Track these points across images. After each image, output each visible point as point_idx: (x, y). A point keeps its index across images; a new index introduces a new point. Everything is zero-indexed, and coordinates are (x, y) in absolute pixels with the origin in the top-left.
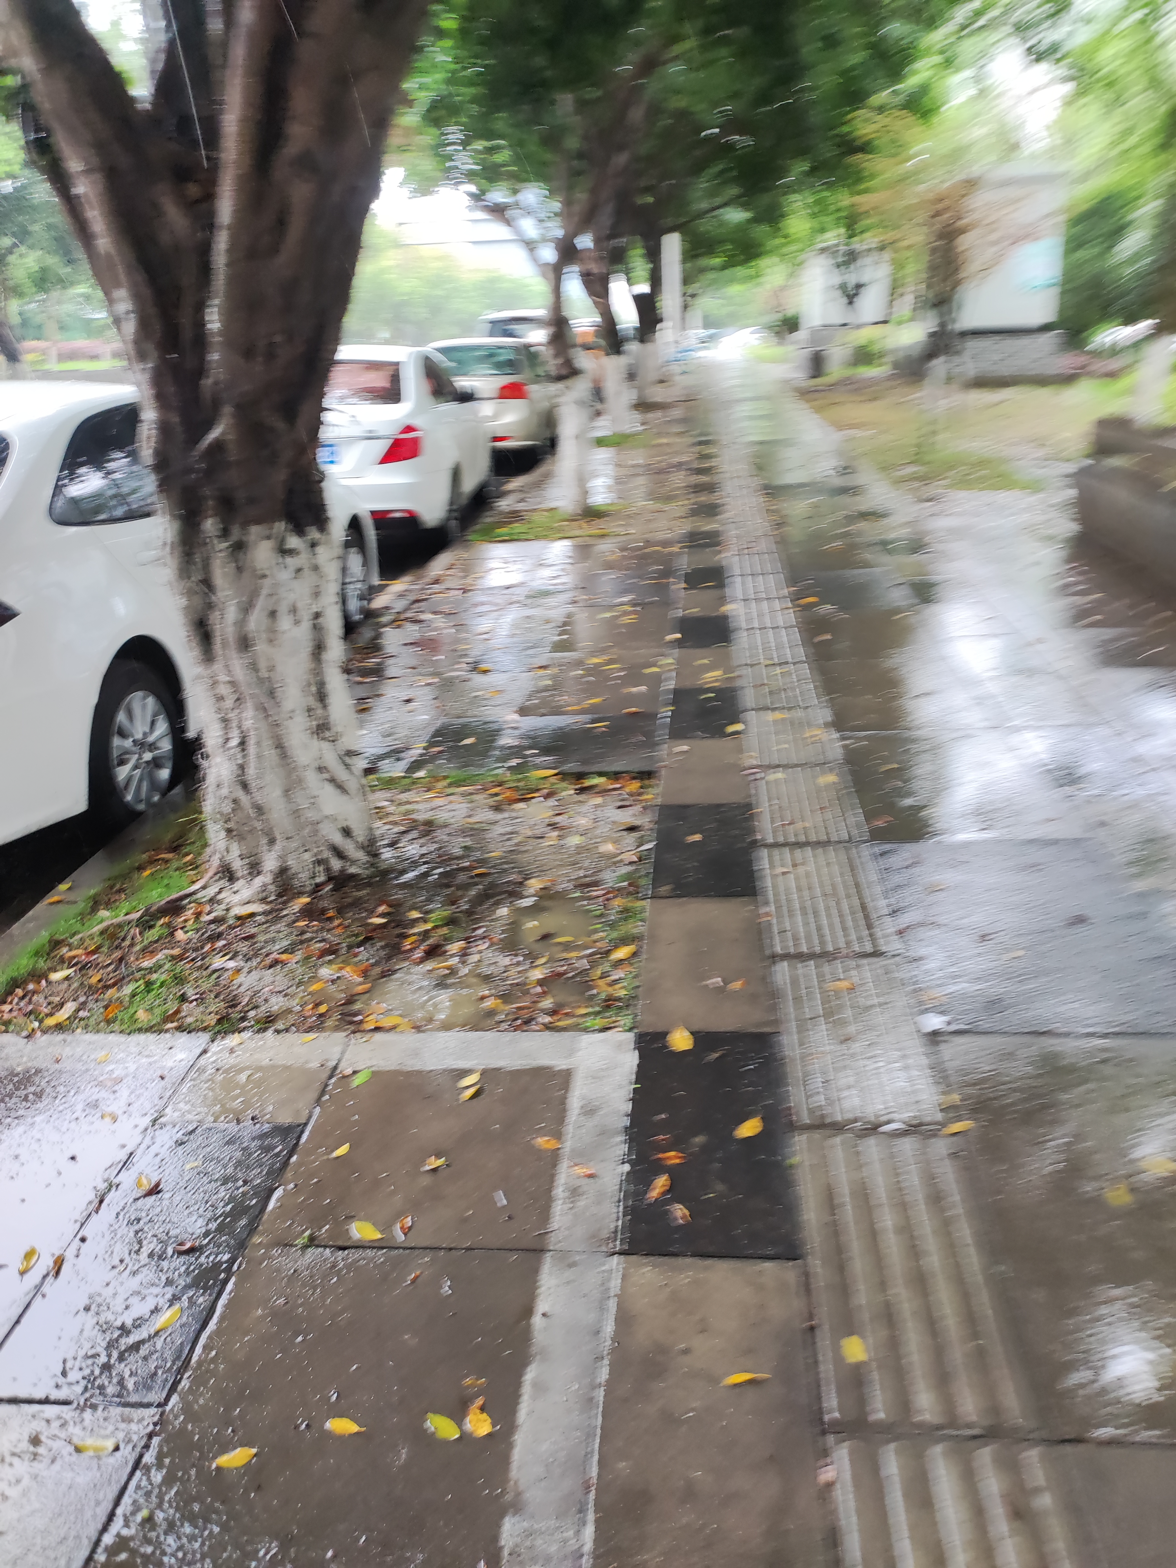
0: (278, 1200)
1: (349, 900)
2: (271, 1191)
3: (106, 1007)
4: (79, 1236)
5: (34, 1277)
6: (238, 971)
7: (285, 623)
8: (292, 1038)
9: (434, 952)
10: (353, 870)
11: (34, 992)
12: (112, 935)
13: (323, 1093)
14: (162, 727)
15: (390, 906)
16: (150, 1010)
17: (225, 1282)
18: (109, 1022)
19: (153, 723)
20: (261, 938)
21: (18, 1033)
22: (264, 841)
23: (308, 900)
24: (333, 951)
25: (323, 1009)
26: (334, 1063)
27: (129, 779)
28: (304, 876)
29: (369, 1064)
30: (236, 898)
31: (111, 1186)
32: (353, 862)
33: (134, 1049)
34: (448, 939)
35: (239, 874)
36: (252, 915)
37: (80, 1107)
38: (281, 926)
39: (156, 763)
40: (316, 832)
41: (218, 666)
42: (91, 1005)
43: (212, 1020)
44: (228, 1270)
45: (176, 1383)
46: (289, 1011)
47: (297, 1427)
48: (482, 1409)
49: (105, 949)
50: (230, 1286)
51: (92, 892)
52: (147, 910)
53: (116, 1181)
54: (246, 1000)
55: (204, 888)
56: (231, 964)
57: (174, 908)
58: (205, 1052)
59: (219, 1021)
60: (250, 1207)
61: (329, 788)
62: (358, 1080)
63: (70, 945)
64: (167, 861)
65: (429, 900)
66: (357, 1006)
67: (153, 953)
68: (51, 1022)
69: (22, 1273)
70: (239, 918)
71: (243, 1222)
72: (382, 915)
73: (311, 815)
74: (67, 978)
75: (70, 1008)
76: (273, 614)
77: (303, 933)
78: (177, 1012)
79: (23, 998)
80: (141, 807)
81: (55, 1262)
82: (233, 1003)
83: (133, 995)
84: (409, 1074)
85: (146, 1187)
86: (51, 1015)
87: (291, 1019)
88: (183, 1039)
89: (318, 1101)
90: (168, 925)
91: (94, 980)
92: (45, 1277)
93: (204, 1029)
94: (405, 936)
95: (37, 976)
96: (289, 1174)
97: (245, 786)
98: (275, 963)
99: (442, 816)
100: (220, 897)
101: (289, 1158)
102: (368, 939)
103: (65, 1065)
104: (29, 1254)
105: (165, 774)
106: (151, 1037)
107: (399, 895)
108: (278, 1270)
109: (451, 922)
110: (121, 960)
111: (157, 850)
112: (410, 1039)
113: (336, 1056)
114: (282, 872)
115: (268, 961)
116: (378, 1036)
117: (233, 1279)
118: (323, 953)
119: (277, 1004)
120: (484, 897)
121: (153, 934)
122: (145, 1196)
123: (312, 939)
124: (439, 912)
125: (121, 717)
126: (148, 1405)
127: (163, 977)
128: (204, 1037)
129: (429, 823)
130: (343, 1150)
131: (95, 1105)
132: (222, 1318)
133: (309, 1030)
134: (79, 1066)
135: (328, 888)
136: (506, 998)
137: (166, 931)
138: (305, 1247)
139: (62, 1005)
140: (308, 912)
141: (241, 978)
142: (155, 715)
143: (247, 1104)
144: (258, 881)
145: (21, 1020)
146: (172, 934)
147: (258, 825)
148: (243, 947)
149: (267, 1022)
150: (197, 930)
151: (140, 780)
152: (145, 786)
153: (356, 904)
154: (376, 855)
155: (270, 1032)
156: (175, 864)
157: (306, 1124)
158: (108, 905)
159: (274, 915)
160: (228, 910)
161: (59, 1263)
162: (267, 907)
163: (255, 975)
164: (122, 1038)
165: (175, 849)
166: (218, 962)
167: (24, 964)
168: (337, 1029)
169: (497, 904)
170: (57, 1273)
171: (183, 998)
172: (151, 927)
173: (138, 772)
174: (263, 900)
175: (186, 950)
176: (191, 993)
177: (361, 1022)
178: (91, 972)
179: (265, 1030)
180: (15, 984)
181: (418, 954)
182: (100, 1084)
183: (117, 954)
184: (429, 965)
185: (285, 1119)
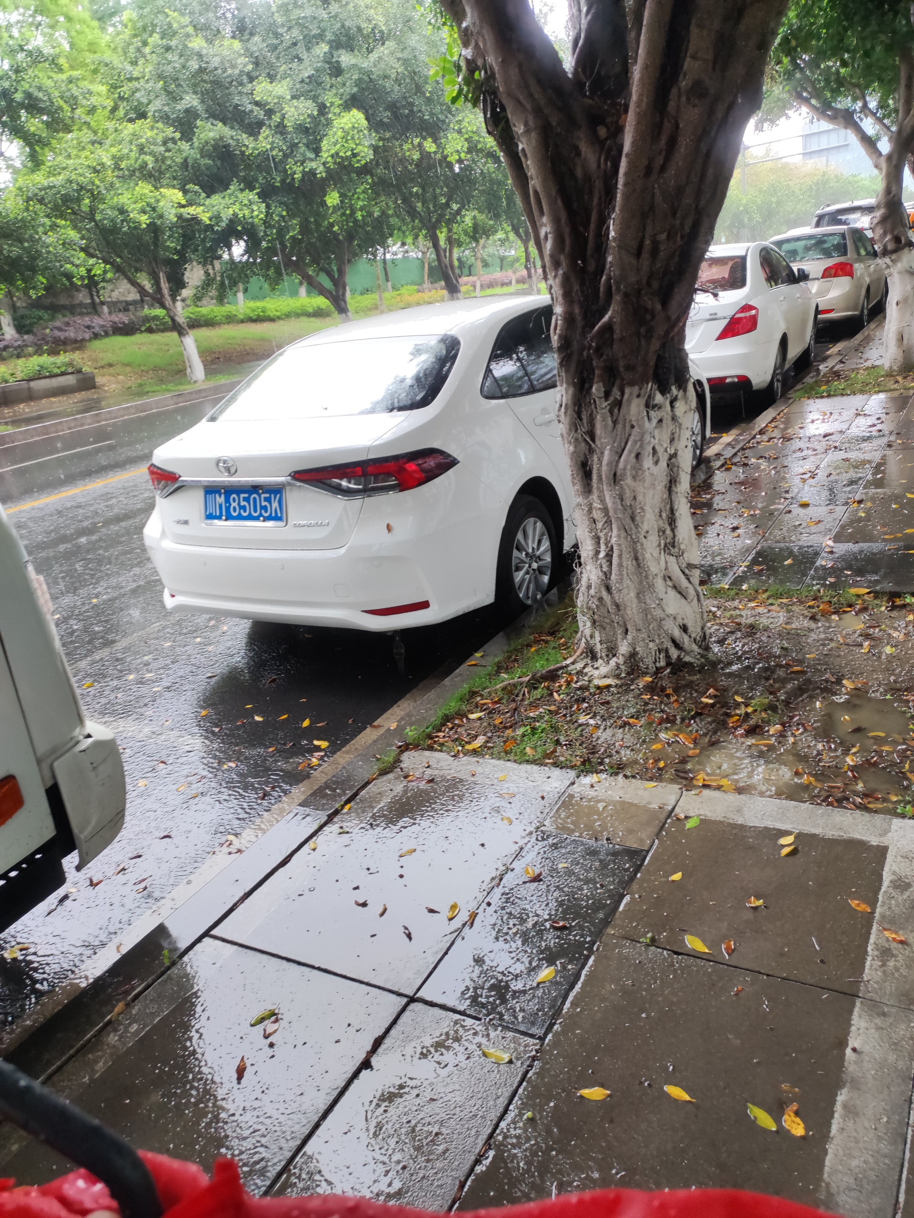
0: (626, 905)
1: (683, 682)
2: (622, 896)
3: (505, 742)
4: (486, 901)
5: (457, 923)
6: (597, 727)
7: (648, 462)
8: (636, 783)
9: (753, 731)
10: (687, 659)
11: (459, 726)
12: (510, 691)
13: (662, 828)
14: (546, 544)
15: (716, 690)
16: (534, 748)
17: (588, 958)
18: (506, 753)
19: (540, 542)
20: (615, 705)
21: (448, 753)
22: (620, 631)
23: (650, 679)
24: (670, 720)
25: (662, 764)
26: (670, 808)
27: (523, 580)
28: (649, 661)
29: (698, 813)
30: (596, 673)
31: (507, 869)
32: (687, 653)
33: (524, 775)
34: (769, 723)
35: (599, 655)
36: (608, 687)
37: (488, 809)
38: (630, 697)
39: (541, 571)
40: (660, 626)
41: (595, 496)
42: (495, 739)
43: (578, 761)
44: (590, 950)
45: (552, 1025)
46: (636, 762)
47: (641, 1083)
48: (797, 1113)
49: (504, 701)
50: (591, 962)
51: (497, 660)
52: (533, 676)
53: (511, 867)
54: (603, 749)
55: (573, 663)
56: (592, 722)
57: (552, 676)
58: (573, 783)
59: (583, 763)
60: (606, 905)
61: (672, 593)
62: (690, 824)
63: (482, 696)
64: (547, 642)
65: (751, 689)
66: (689, 766)
67: (537, 707)
68: (469, 747)
69: (451, 919)
70: (598, 688)
71: (601, 915)
72: (710, 697)
73: (658, 613)
74: (480, 719)
75: (481, 740)
76: (638, 456)
77: (646, 704)
78: (552, 752)
79: (451, 729)
80: (529, 602)
81: (470, 916)
82: (593, 750)
83: (524, 735)
84: (734, 826)
85: (531, 875)
86: (469, 743)
87: (637, 768)
88: (556, 772)
89: (658, 834)
90: (548, 688)
91: (497, 722)
92: (464, 925)
93: (572, 767)
94: (729, 715)
95: (462, 715)
96: (635, 886)
97: (608, 589)
98: (626, 724)
99: (764, 621)
100: (586, 670)
101: (636, 874)
102: (698, 714)
103: (478, 779)
104: (454, 907)
105: (546, 579)
106: (535, 768)
107: (723, 682)
108: (626, 958)
109: (772, 708)
110: (515, 709)
111: (540, 633)
112: (733, 798)
113: (673, 803)
114: (633, 655)
115: (620, 722)
116: (706, 792)
117: (593, 958)
118: (661, 721)
119: (626, 755)
120: (800, 690)
121: (537, 693)
122: (531, 881)
123: (652, 709)
124: (760, 699)
125: (520, 536)
126: (532, 1036)
127: (544, 726)
128: (572, 774)
129: (752, 626)
130: (677, 876)
131: (497, 810)
132: (584, 985)
133: (651, 779)
134: (487, 781)
135: (668, 670)
136: (821, 776)
137: (545, 691)
138: (648, 945)
139: (476, 737)
140: (651, 688)
141: (599, 733)
142: (542, 535)
143: (604, 827)
144: (613, 662)
145: (450, 744)
146: (551, 695)
147: (616, 619)
148: (602, 710)
149: (618, 769)
150: (568, 694)
151: (529, 582)
152: (532, 586)
153: (690, 685)
154: (707, 648)
155: (621, 776)
156: (552, 644)
157: (648, 852)
158: (507, 670)
159: (625, 688)
160: (590, 681)
161: (473, 916)
162: (619, 682)
163: (609, 732)
164: (516, 766)
165: (552, 633)
166: (582, 719)
167: (453, 705)
168: (672, 781)
169: (812, 697)
170: (472, 924)
171: (558, 742)
172: (536, 688)
173: (527, 576)
174: (618, 677)
175: (559, 708)
176: (562, 739)
177: (692, 779)
178: (495, 716)
179: (617, 774)
180: (447, 718)
181: (741, 731)
182: (501, 796)
183: (513, 705)
184: (750, 741)
185: (634, 845)
